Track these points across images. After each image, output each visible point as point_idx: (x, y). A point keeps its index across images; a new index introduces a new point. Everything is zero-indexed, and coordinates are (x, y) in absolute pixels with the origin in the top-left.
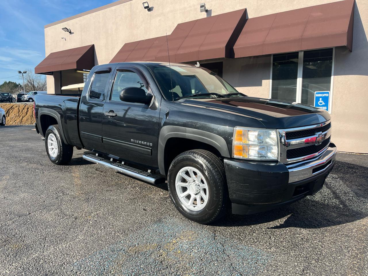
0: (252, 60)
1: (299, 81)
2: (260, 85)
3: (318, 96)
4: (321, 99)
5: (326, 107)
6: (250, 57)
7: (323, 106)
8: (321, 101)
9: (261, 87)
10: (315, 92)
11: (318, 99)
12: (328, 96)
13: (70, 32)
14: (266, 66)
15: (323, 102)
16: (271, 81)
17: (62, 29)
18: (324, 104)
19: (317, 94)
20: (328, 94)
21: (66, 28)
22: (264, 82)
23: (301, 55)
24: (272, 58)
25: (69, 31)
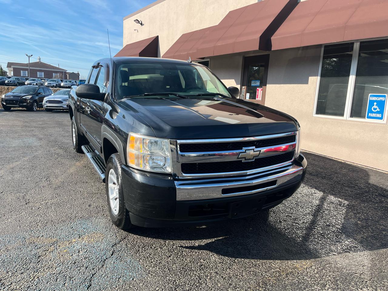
0: (300, 51)
1: (352, 79)
2: (307, 82)
3: (372, 99)
4: (375, 104)
5: (381, 114)
6: (298, 49)
7: (377, 112)
8: (375, 107)
9: (307, 85)
10: (370, 94)
11: (372, 102)
12: (384, 100)
13: (141, 24)
14: (314, 60)
15: (378, 108)
16: (319, 78)
17: (134, 21)
18: (379, 110)
19: (370, 97)
20: (384, 98)
21: (137, 20)
22: (311, 79)
23: (357, 46)
24: (323, 49)
25: (140, 22)
